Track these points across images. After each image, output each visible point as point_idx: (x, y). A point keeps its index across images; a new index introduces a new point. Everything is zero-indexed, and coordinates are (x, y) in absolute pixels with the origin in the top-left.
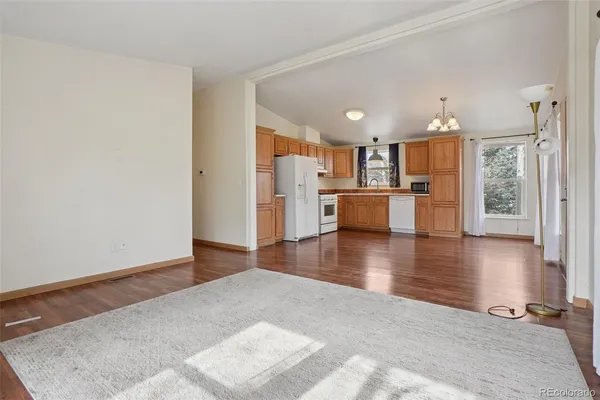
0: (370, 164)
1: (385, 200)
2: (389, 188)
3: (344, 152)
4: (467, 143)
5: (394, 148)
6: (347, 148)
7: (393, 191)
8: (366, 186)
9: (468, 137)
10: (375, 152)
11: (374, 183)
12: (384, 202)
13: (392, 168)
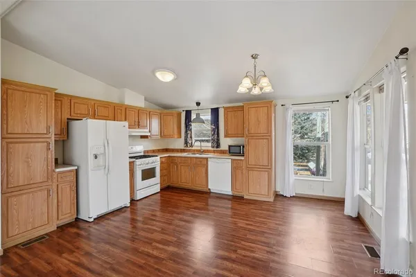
0: (194, 126)
1: (205, 162)
2: (210, 149)
3: (172, 115)
4: (279, 108)
5: (215, 112)
6: (174, 111)
7: (214, 152)
8: (192, 146)
9: (279, 103)
10: (198, 115)
11: (198, 144)
12: (204, 163)
13: (214, 130)
